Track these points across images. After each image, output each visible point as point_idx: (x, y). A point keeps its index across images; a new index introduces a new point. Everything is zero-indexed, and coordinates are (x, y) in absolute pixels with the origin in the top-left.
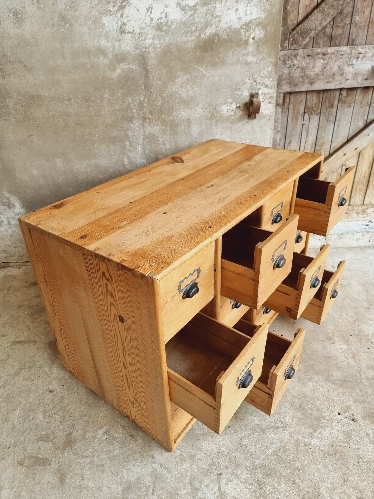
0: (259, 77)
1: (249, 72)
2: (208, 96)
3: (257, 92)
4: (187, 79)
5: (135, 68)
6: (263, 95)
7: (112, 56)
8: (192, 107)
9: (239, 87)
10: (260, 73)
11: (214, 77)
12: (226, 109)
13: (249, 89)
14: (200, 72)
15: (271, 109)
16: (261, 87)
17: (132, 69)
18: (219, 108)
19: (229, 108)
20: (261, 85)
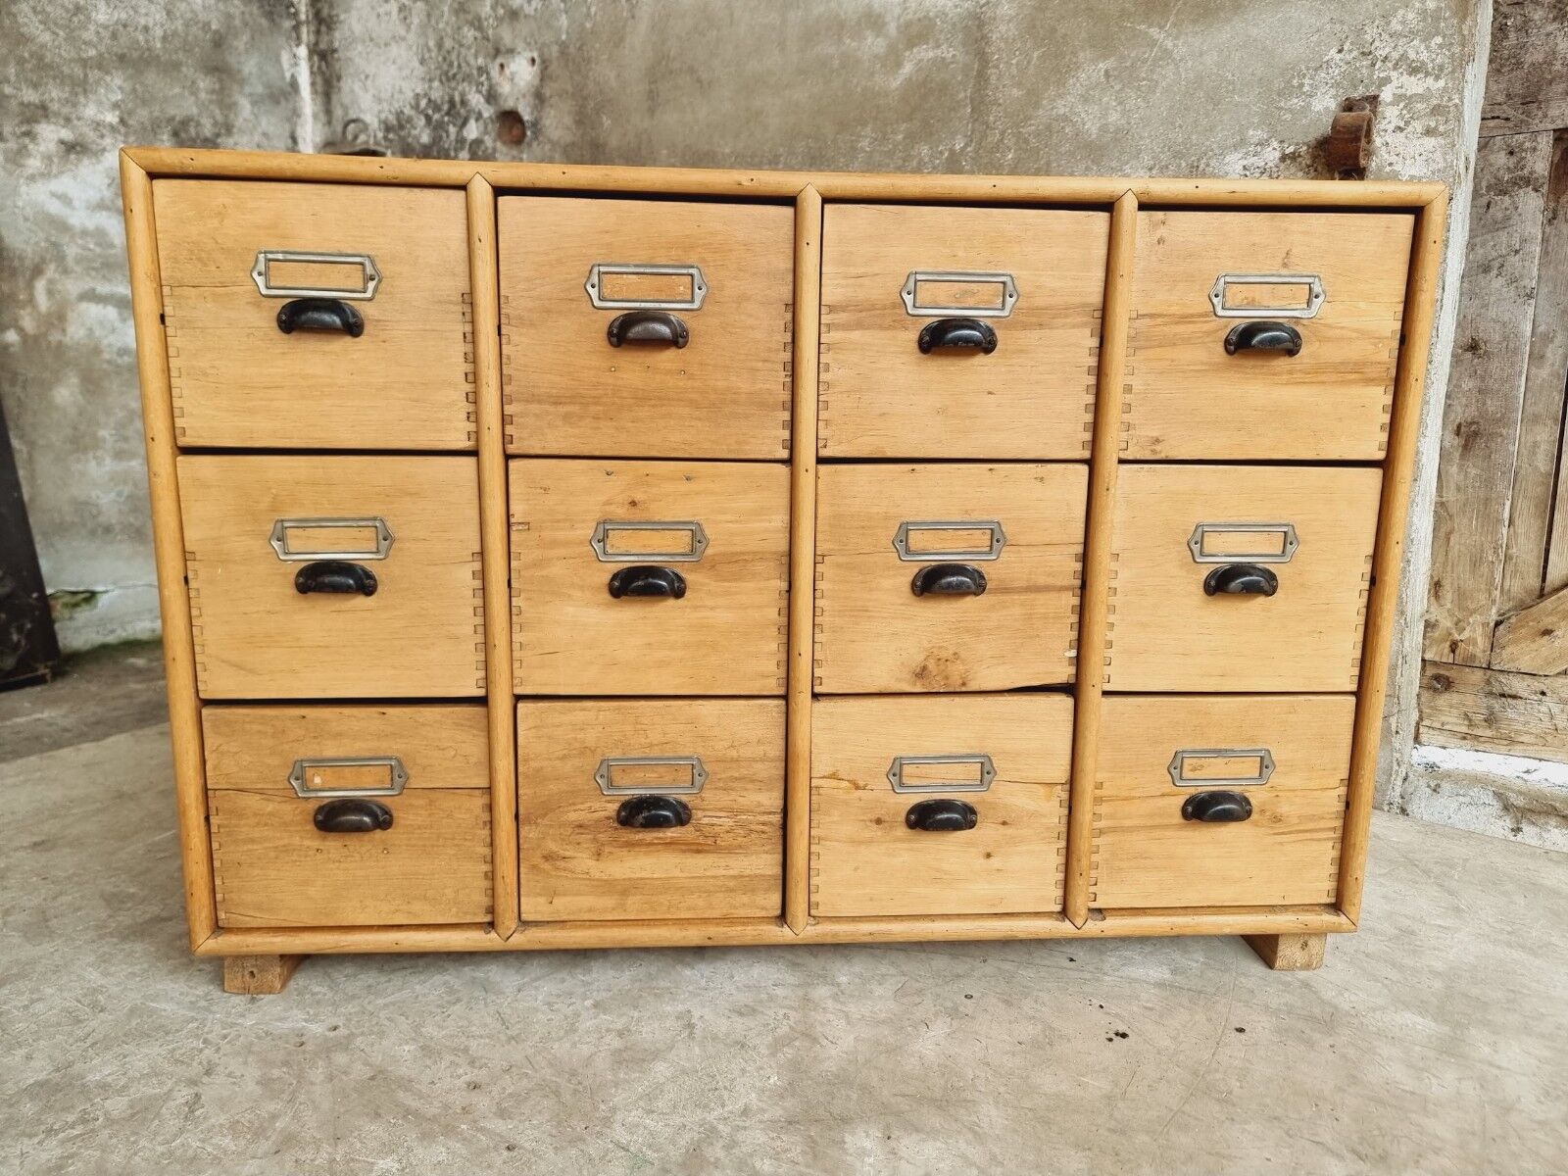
0: (1385, 36)
1: (1342, 22)
2: (1172, 123)
3: (1372, 91)
4: (1107, 74)
5: (954, 56)
6: (1402, 105)
7: (898, 28)
8: (1114, 164)
9: (1295, 82)
10: (1388, 23)
11: (1201, 55)
12: (1239, 168)
13: (1337, 85)
14: (1153, 43)
15: (1438, 156)
16: (1394, 74)
17: (944, 59)
18: (1213, 163)
19: (1251, 160)
20: (1390, 65)
